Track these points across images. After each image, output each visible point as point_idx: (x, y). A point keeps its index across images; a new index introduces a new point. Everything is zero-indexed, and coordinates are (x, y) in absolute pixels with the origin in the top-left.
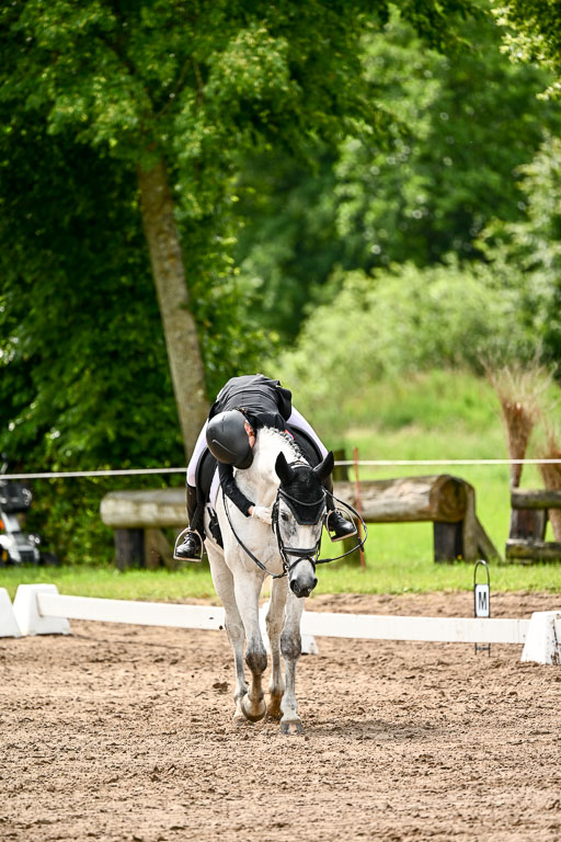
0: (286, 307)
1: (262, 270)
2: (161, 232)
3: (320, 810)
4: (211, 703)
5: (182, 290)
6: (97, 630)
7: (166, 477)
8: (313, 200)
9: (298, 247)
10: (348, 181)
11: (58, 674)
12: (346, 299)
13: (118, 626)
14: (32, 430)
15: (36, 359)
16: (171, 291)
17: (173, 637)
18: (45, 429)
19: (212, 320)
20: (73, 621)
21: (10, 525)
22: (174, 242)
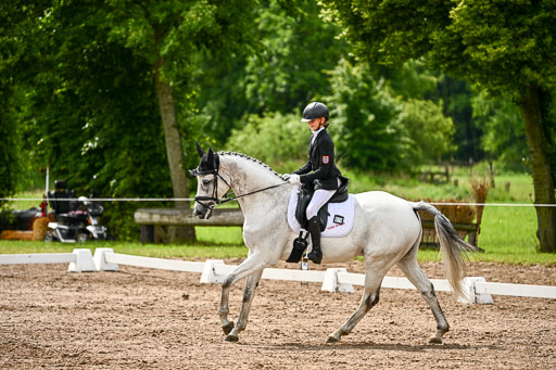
0: (222, 130)
1: (211, 112)
2: (164, 92)
4: (181, 304)
5: (173, 119)
6: (131, 270)
7: (164, 203)
8: (235, 81)
9: (228, 102)
10: (251, 74)
11: (113, 288)
12: (249, 127)
13: (141, 268)
14: (103, 179)
15: (106, 148)
16: (168, 119)
17: (165, 274)
18: (110, 178)
19: (185, 132)
20: (120, 265)
21: (93, 221)
22: (170, 97)
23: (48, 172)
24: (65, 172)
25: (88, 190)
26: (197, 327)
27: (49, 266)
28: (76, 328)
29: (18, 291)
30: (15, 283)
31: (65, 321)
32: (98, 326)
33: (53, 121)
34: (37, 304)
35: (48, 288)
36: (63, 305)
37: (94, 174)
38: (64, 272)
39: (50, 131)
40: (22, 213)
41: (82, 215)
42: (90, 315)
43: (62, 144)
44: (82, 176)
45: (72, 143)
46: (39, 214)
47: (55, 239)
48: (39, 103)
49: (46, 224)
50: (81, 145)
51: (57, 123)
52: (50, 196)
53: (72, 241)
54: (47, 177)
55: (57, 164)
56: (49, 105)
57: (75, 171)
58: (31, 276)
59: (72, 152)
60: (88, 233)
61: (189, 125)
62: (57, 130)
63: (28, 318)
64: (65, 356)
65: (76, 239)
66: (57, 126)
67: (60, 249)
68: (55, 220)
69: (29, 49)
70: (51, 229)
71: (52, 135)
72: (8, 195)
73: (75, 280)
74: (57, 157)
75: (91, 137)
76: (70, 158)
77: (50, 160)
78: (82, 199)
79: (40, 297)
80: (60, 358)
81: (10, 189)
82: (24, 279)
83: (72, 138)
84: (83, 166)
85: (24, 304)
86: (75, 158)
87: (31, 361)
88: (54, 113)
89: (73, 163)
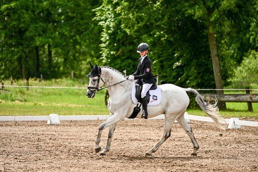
0: (239, 57)
1: (234, 49)
2: (212, 40)
3: (240, 161)
4: (219, 138)
5: (216, 52)
6: (196, 122)
7: (211, 91)
8: (245, 35)
9: (241, 44)
10: (252, 31)
12: (251, 56)
13: (200, 122)
14: (183, 80)
15: (185, 65)
16: (214, 52)
17: (211, 124)
18: (187, 80)
19: (221, 58)
20: (190, 120)
22: (214, 42)
24: (165, 77)
26: (226, 149)
28: (170, 149)
29: (143, 132)
30: (142, 128)
31: (165, 146)
32: (180, 149)
33: (160, 53)
34: (152, 138)
35: (157, 130)
37: (179, 77)
39: (159, 57)
42: (177, 143)
43: (164, 63)
44: (173, 78)
45: (169, 63)
48: (154, 45)
50: (173, 64)
51: (162, 54)
54: (157, 79)
55: (162, 73)
56: (158, 45)
57: (170, 76)
58: (149, 125)
59: (169, 67)
61: (223, 55)
62: (162, 57)
63: (148, 144)
66: (162, 55)
69: (149, 19)
71: (160, 59)
74: (162, 70)
75: (178, 60)
76: (168, 70)
77: (159, 71)
79: (153, 135)
80: (162, 163)
82: (146, 126)
83: (169, 61)
84: (174, 74)
85: (146, 138)
86: (170, 70)
87: (149, 165)
88: (160, 49)
89: (169, 72)
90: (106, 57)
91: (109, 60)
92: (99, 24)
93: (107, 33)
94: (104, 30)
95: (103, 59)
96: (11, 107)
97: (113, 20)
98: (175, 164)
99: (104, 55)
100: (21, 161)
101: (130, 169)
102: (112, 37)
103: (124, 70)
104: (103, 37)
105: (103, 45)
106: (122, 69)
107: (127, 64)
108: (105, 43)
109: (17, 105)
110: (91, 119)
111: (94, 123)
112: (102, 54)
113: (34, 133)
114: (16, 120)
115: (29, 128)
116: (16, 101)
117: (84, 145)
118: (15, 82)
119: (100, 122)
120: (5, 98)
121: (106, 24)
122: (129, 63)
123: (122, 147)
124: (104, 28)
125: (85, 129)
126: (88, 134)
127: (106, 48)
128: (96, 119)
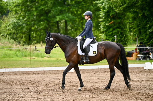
21: (151, 54)
23: (137, 39)
24: (142, 39)
25: (149, 44)
27: (138, 68)
31: (143, 84)
33: (138, 24)
34: (134, 79)
35: (138, 74)
36: (142, 79)
37: (151, 39)
38: (142, 70)
39: (138, 27)
40: (129, 52)
41: (148, 52)
42: (150, 82)
43: (141, 30)
44: (147, 40)
45: (144, 30)
46: (135, 52)
47: (140, 60)
48: (134, 19)
49: (137, 55)
50: (147, 31)
52: (138, 46)
53: (145, 60)
54: (137, 41)
55: (140, 37)
56: (137, 19)
59: (145, 33)
60: (150, 57)
62: (140, 26)
64: (143, 95)
65: (146, 59)
66: (140, 25)
67: (141, 63)
68: (140, 54)
70: (138, 56)
71: (138, 28)
72: (125, 46)
73: (146, 72)
74: (140, 35)
76: (144, 35)
77: (137, 36)
78: (148, 47)
79: (135, 77)
80: (141, 96)
81: (125, 45)
84: (147, 37)
86: (145, 35)
88: (139, 21)
89: (145, 36)
90: (103, 27)
91: (105, 29)
92: (98, 6)
93: (103, 11)
94: (102, 10)
95: (101, 29)
96: (41, 62)
97: (107, 3)
98: (149, 97)
99: (102, 26)
100: (48, 96)
101: (120, 100)
102: (107, 14)
103: (115, 35)
104: (100, 14)
105: (101, 20)
106: (114, 35)
107: (117, 31)
108: (102, 18)
109: (45, 60)
110: (94, 68)
111: (96, 71)
112: (100, 25)
113: (57, 78)
114: (45, 70)
115: (53, 75)
116: (45, 58)
117: (90, 85)
118: (44, 45)
119: (100, 70)
120: (37, 56)
121: (103, 6)
122: (118, 31)
123: (115, 86)
124: (101, 9)
125: (90, 75)
126: (92, 78)
127: (103, 21)
128: (98, 68)
